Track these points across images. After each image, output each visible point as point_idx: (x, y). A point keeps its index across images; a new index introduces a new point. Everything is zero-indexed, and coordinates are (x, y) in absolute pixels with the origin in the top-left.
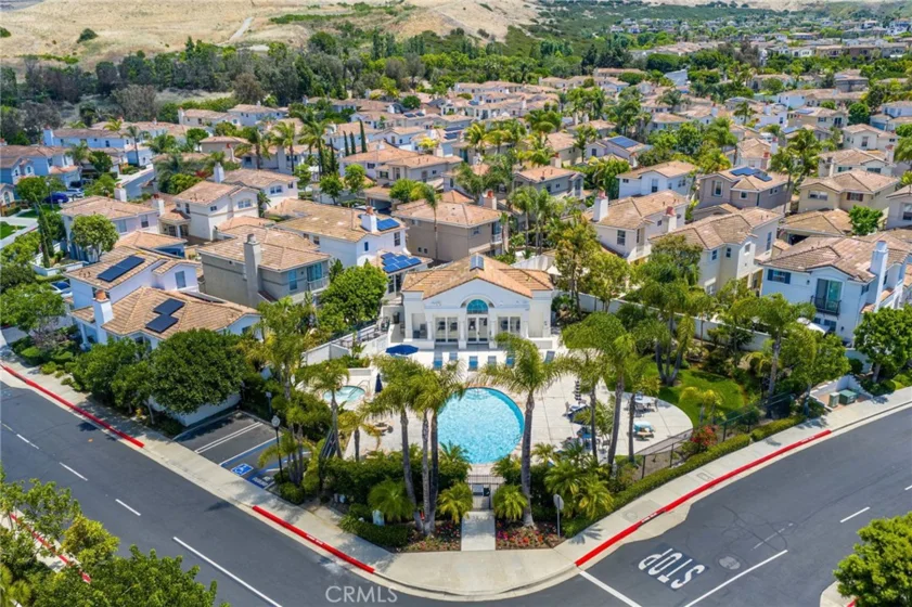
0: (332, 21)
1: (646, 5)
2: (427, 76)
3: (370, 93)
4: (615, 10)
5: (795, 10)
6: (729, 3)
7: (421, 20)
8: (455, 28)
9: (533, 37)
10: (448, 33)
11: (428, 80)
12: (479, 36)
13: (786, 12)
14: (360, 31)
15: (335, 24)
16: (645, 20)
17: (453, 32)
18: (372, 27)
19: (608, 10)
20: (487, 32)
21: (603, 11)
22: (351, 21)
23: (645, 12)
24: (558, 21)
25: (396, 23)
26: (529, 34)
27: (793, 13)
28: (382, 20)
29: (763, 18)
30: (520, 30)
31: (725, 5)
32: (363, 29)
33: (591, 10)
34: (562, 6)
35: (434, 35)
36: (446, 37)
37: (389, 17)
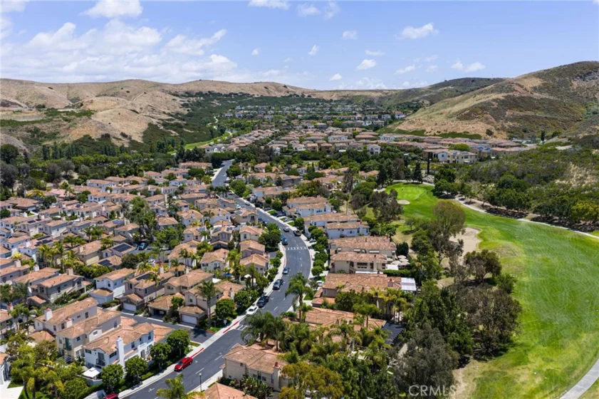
0: (25, 126)
1: (252, 96)
2: (76, 170)
3: (27, 193)
4: (232, 100)
5: (336, 99)
6: (300, 95)
7: (83, 127)
8: (104, 133)
9: (164, 130)
10: (99, 136)
11: (77, 172)
12: (120, 137)
13: (331, 100)
14: (44, 133)
15: (26, 128)
16: (249, 107)
17: (103, 136)
18: (52, 130)
19: (229, 99)
20: (127, 134)
21: (225, 100)
22: (38, 126)
23: (251, 100)
24: (193, 110)
25: (68, 129)
26: (162, 128)
27: (335, 101)
28: (60, 126)
29: (318, 104)
30: (156, 125)
31: (298, 96)
32: (46, 132)
33: (218, 99)
34: (200, 97)
35: (90, 138)
36: (97, 139)
37: (65, 123)
